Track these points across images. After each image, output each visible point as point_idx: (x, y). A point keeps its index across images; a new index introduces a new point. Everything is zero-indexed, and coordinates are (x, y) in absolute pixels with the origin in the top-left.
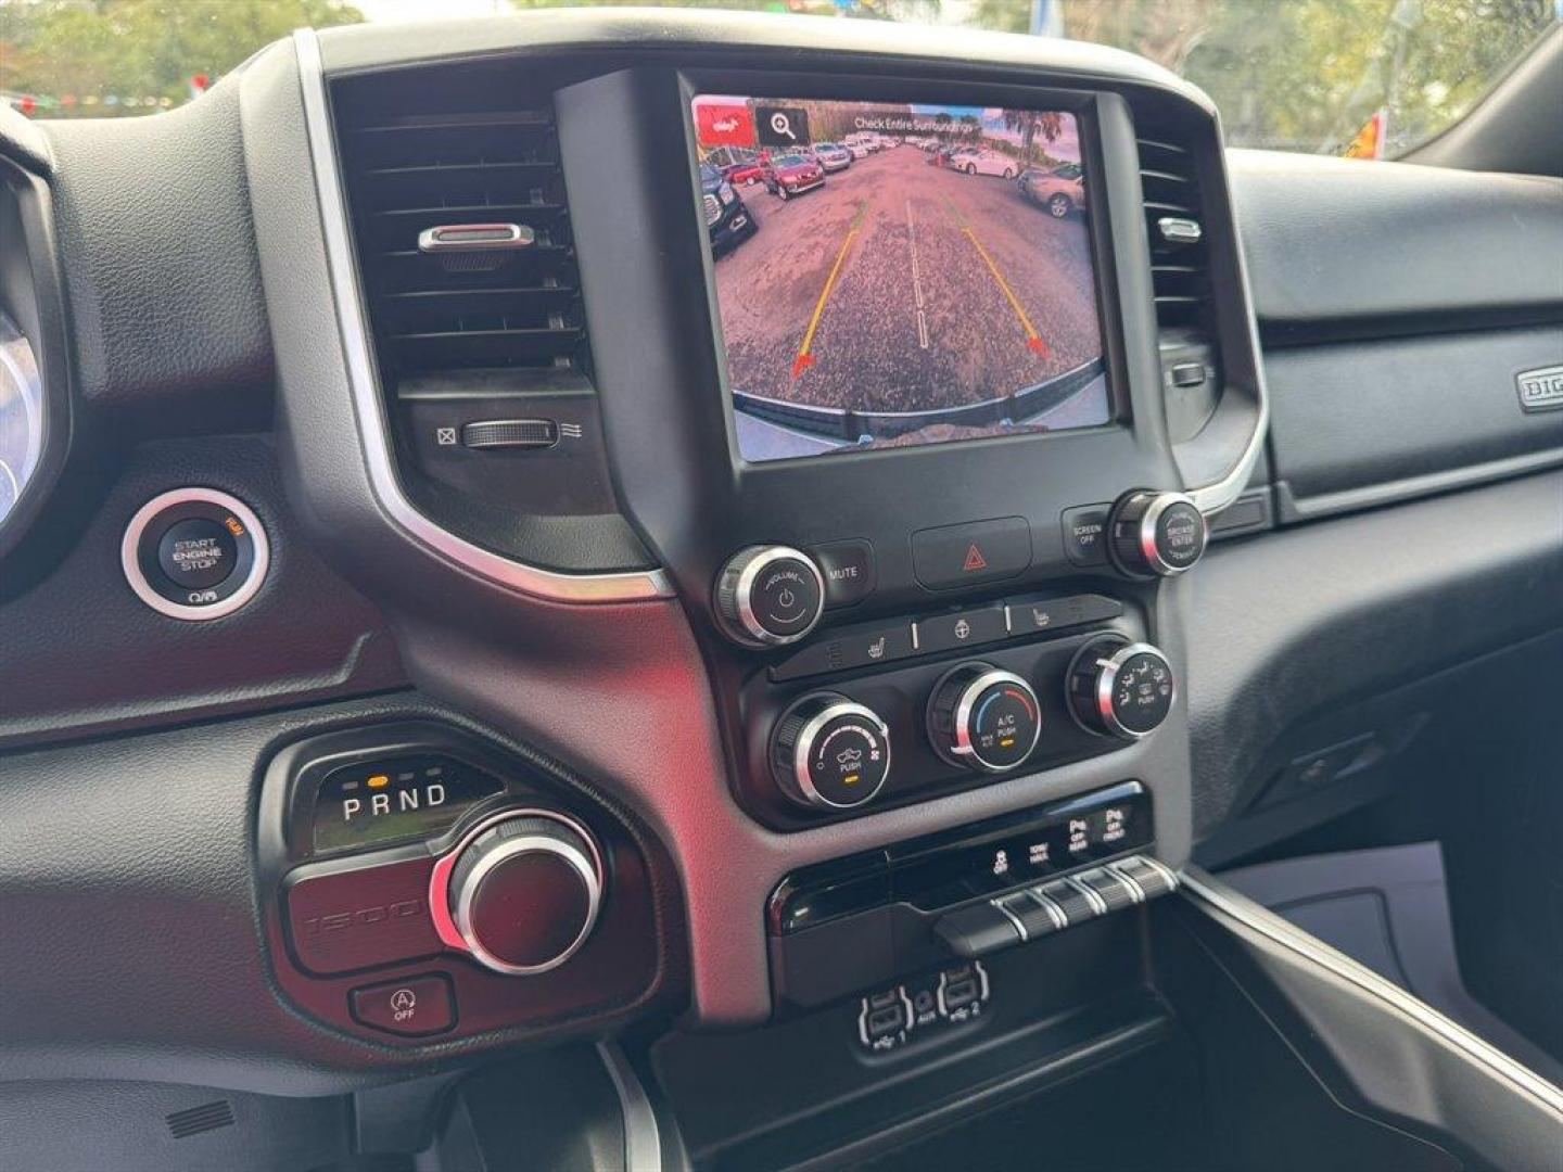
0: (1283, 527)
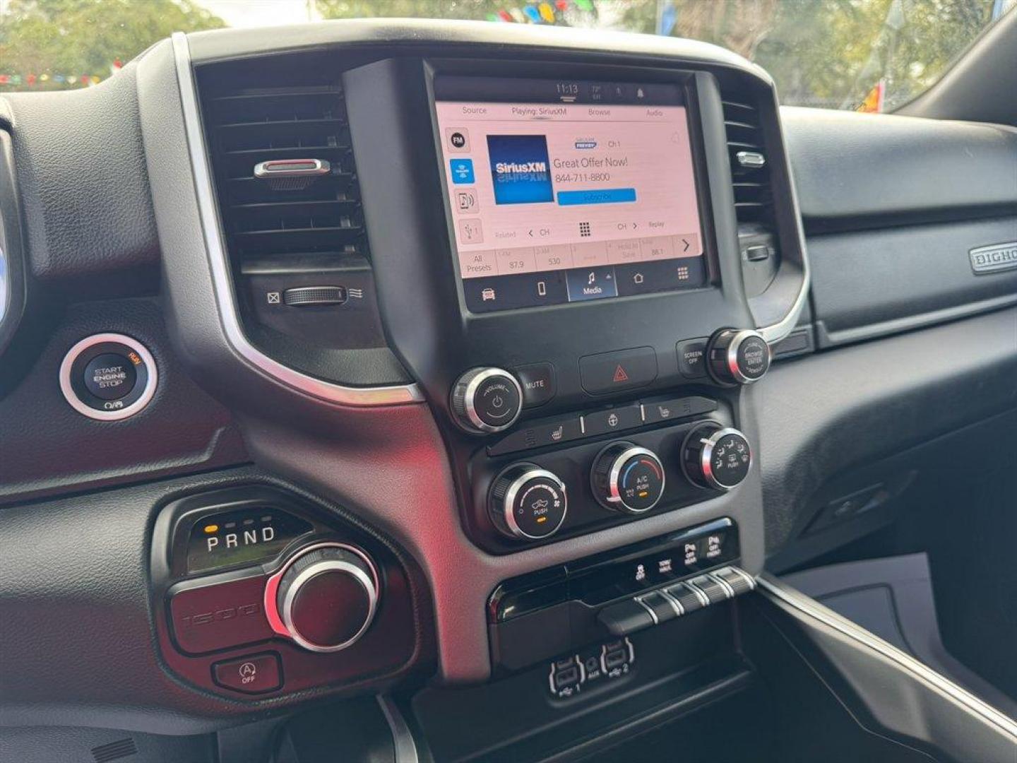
0: (821, 350)
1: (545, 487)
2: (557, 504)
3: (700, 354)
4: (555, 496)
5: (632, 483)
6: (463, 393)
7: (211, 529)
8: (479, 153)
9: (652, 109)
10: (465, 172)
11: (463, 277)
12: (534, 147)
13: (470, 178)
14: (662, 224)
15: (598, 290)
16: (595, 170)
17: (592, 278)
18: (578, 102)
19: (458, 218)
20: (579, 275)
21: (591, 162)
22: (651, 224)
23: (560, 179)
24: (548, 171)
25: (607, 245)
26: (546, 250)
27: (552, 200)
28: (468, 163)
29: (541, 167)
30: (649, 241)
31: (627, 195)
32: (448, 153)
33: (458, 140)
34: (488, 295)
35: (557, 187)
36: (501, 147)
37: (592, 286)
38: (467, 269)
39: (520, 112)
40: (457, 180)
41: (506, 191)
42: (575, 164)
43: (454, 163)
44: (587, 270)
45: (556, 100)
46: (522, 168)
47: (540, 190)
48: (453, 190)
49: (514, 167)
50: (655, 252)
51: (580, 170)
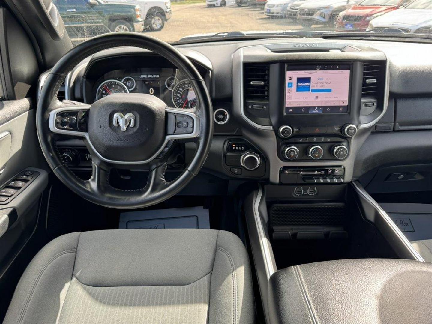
1: (294, 150)
2: (296, 154)
3: (340, 128)
4: (296, 152)
5: (314, 153)
6: (280, 129)
7: (234, 146)
8: (294, 81)
9: (340, 71)
10: (291, 85)
11: (286, 106)
12: (308, 80)
13: (292, 86)
14: (337, 98)
15: (317, 111)
16: (322, 85)
17: (316, 108)
18: (320, 70)
19: (287, 94)
20: (313, 108)
21: (321, 83)
22: (334, 97)
23: (312, 87)
24: (310, 85)
25: (322, 101)
26: (306, 102)
27: (310, 91)
28: (292, 83)
29: (308, 84)
30: (333, 101)
31: (330, 91)
32: (288, 81)
33: (290, 79)
34: (291, 110)
35: (311, 88)
36: (300, 80)
37: (316, 110)
38: (287, 104)
39: (306, 72)
40: (289, 87)
41: (299, 89)
42: (317, 83)
43: (289, 84)
44: (315, 107)
45: (316, 70)
46: (304, 84)
47: (308, 89)
48: (287, 89)
49: (302, 84)
50: (334, 104)
51: (318, 85)
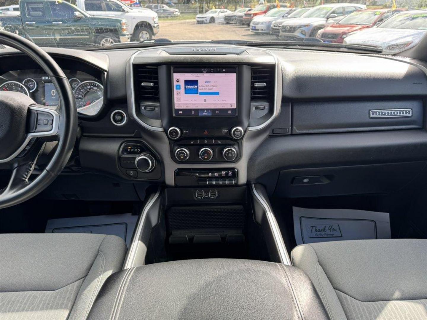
1: (183, 151)
2: (186, 155)
3: (227, 131)
4: (185, 154)
5: (203, 155)
7: (129, 147)
8: (182, 84)
9: (227, 74)
10: (178, 87)
11: (175, 109)
12: (195, 82)
13: (180, 89)
14: (225, 101)
16: (210, 88)
17: (205, 111)
18: (207, 73)
19: (176, 96)
20: (202, 110)
21: (209, 86)
22: (222, 100)
23: (200, 89)
24: (198, 88)
25: (211, 104)
26: (195, 104)
27: (198, 94)
28: (179, 86)
29: (196, 87)
30: (222, 104)
31: (218, 93)
32: (175, 83)
33: (178, 81)
34: (181, 112)
35: (199, 91)
36: (187, 82)
37: (205, 113)
38: (176, 107)
39: (193, 75)
40: (177, 89)
41: (187, 91)
42: (205, 86)
43: (177, 86)
44: (204, 109)
45: (202, 72)
46: (192, 87)
47: (196, 92)
48: (175, 91)
49: (190, 87)
50: (223, 107)
51: (206, 88)
